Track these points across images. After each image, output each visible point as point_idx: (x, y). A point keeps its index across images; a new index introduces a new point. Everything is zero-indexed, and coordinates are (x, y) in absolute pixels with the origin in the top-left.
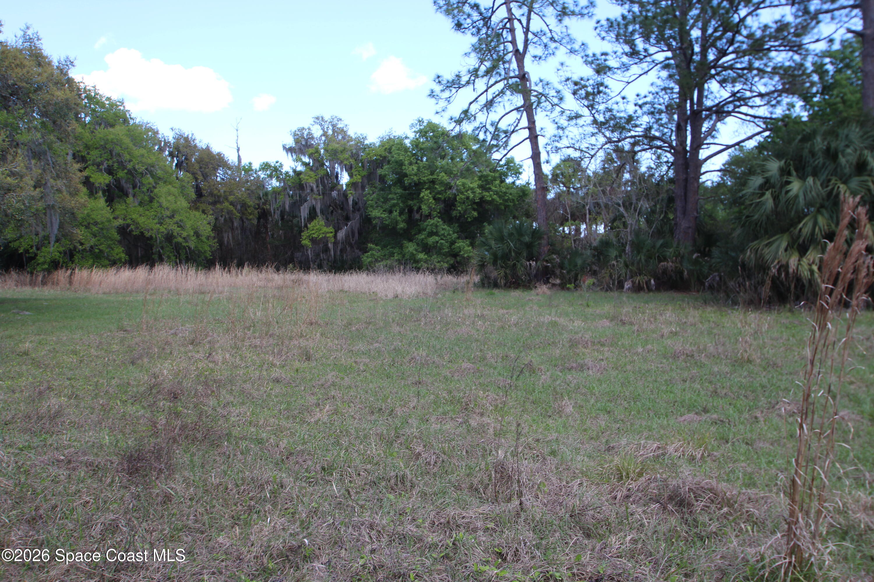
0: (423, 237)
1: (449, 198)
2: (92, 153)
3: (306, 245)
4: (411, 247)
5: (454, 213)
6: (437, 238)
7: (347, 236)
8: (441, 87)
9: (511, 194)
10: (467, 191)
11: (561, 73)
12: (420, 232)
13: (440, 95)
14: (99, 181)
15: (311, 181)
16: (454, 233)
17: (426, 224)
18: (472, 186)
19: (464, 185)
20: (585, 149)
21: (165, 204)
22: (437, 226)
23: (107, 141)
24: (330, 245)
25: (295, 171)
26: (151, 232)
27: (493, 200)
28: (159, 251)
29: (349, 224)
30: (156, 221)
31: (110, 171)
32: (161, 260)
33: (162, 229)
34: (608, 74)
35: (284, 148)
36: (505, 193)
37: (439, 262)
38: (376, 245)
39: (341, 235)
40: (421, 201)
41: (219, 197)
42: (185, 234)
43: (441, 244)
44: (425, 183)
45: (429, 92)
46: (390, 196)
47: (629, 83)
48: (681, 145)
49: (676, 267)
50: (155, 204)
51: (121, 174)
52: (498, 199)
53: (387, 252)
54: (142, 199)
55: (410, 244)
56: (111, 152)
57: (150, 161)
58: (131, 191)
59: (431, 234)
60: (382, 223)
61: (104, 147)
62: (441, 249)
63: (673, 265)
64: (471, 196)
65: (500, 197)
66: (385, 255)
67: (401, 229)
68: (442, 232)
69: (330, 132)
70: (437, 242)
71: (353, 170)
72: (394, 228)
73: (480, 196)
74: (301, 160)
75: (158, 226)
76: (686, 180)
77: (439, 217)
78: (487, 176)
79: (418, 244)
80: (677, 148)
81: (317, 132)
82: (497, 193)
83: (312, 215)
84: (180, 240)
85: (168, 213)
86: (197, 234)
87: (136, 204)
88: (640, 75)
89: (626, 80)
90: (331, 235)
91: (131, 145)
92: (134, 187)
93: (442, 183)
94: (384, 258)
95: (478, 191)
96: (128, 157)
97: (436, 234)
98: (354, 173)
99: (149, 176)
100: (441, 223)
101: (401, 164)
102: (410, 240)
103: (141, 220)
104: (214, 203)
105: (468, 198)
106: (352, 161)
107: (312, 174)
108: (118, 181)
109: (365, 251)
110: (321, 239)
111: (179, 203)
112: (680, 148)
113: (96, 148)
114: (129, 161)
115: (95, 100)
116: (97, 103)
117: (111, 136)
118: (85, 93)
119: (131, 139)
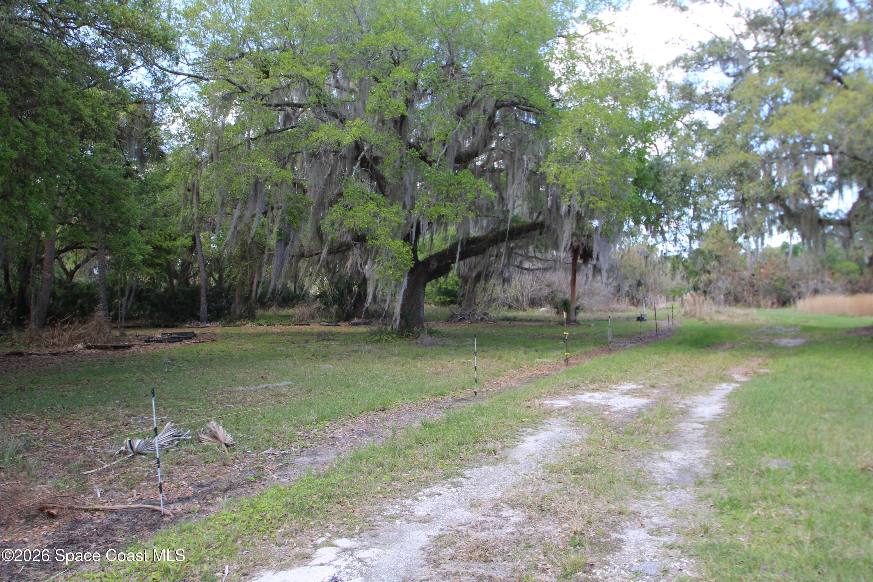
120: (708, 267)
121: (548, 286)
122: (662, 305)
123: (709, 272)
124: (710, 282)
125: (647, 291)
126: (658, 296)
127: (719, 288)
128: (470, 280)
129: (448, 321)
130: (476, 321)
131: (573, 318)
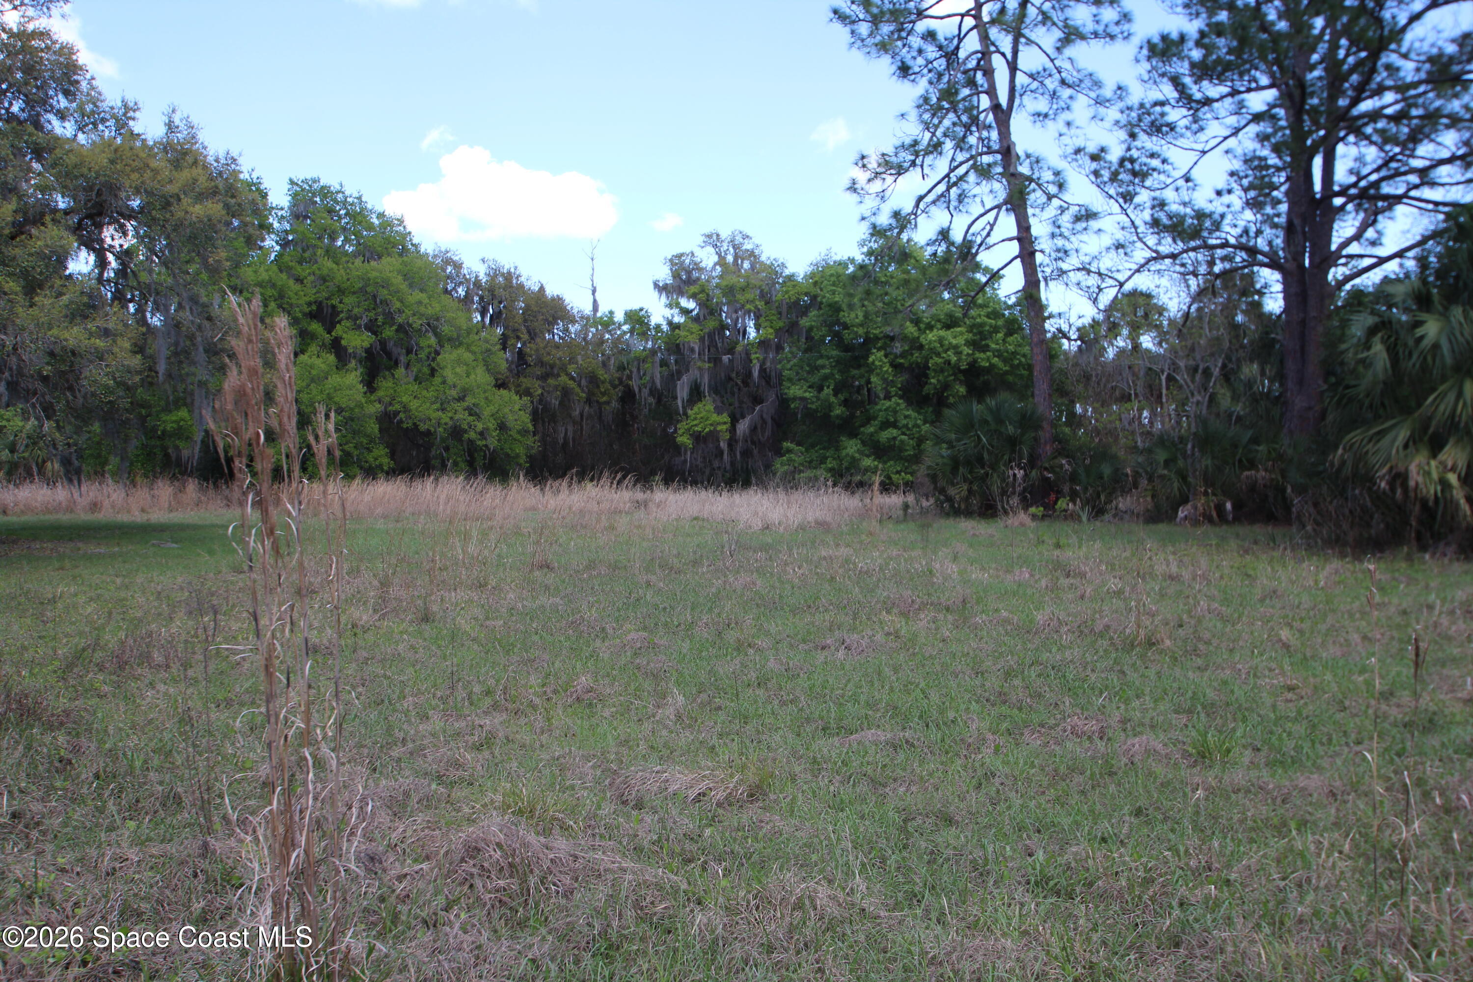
0: (872, 429)
1: (917, 364)
2: (346, 300)
3: (683, 444)
4: (851, 447)
5: (927, 389)
6: (894, 432)
7: (753, 429)
8: (868, 175)
9: (1024, 356)
10: (946, 351)
11: (1065, 140)
12: (868, 420)
13: (867, 187)
14: (353, 344)
15: (692, 339)
16: (925, 422)
17: (878, 407)
18: (954, 342)
19: (941, 340)
20: (1106, 272)
21: (451, 378)
22: (895, 412)
23: (367, 281)
24: (723, 445)
25: (670, 323)
26: (428, 423)
27: (992, 366)
28: (441, 454)
29: (757, 408)
30: (438, 405)
31: (372, 327)
32: (443, 468)
33: (445, 418)
34: (1169, 138)
35: (656, 285)
36: (1014, 353)
37: (898, 472)
38: (798, 444)
39: (743, 426)
40: (871, 370)
41: (552, 367)
42: (480, 426)
43: (902, 441)
44: (877, 339)
45: (848, 183)
46: (820, 362)
47: (1204, 152)
48: (1294, 259)
49: (1272, 480)
50: (437, 380)
51: (389, 332)
52: (1001, 365)
53: (814, 456)
54: (420, 371)
55: (852, 442)
56: (375, 297)
57: (430, 311)
58: (403, 359)
59: (886, 425)
60: (806, 407)
61: (363, 291)
62: (901, 450)
63: (1268, 475)
64: (954, 359)
65: (1005, 361)
66: (810, 462)
67: (838, 416)
68: (905, 422)
69: (730, 258)
70: (895, 438)
71: (762, 319)
72: (827, 416)
73: (970, 359)
74: (678, 305)
75: (440, 413)
76: (1303, 323)
77: (901, 397)
78: (982, 325)
79: (864, 443)
80: (1287, 266)
81: (708, 258)
82: (999, 354)
83: (696, 394)
84: (472, 435)
85: (454, 393)
86: (502, 427)
87: (411, 380)
88: (1226, 138)
89: (1200, 147)
90: (724, 427)
91: (404, 287)
92: (409, 351)
93: (905, 338)
94: (810, 465)
95: (967, 350)
96: (398, 305)
97: (894, 425)
98: (763, 325)
99: (430, 334)
100: (903, 406)
101: (836, 308)
102: (853, 434)
103: (414, 405)
104: (544, 377)
105: (949, 362)
106: (760, 304)
107: (695, 327)
108: (383, 343)
109: (779, 453)
110: (707, 434)
111: (473, 376)
112: (1291, 266)
113: (354, 293)
114: (400, 311)
115: (360, 218)
116: (360, 223)
117: (374, 274)
118: (346, 208)
119: (406, 277)
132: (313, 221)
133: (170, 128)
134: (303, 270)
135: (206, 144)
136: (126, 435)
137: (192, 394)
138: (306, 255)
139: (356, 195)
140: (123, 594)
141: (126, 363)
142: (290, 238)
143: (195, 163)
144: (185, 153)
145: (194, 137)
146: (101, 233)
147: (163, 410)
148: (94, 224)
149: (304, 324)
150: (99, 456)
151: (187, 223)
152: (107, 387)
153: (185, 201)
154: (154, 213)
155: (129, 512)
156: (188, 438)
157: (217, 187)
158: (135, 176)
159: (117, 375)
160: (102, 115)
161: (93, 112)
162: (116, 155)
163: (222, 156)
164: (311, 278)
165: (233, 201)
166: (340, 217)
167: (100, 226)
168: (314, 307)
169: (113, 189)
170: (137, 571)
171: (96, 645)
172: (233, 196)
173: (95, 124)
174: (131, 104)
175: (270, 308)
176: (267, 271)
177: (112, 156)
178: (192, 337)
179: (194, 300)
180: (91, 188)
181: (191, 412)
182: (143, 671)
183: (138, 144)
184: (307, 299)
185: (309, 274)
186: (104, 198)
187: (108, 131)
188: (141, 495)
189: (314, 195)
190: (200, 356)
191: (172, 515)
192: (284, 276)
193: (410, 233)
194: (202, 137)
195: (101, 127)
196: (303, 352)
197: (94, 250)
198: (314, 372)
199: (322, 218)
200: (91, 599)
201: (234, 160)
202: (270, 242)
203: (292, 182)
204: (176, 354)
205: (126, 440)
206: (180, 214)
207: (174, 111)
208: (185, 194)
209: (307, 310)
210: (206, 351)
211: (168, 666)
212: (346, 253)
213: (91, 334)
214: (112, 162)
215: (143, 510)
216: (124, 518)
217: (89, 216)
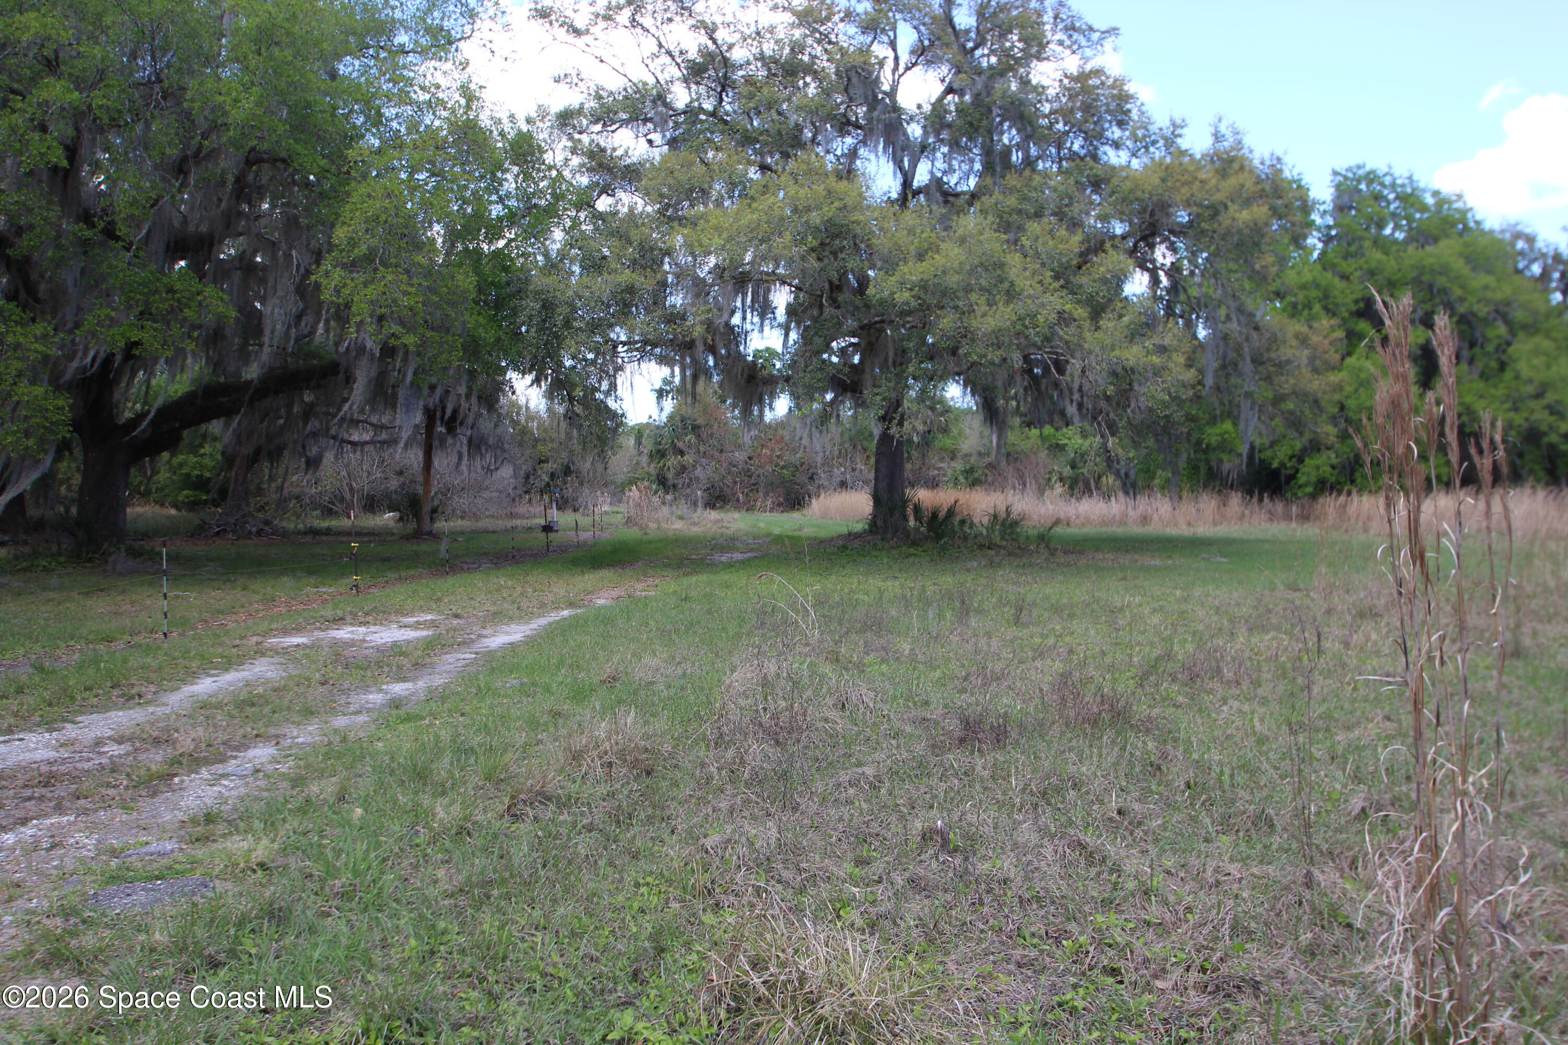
21: (1526, 372)
23: (1421, 269)
30: (1509, 405)
31: (1429, 321)
32: (1517, 477)
42: (1563, 426)
50: (1508, 375)
54: (1486, 366)
56: (1431, 287)
57: (1499, 296)
58: (1466, 354)
61: (1419, 280)
75: (1512, 413)
84: (1554, 438)
85: (1530, 389)
87: (1476, 377)
91: (1466, 271)
92: (1473, 345)
96: (1460, 292)
99: (1499, 322)
103: (1479, 405)
113: (1406, 285)
114: (1462, 300)
115: (1411, 200)
116: (1412, 205)
117: (1430, 261)
118: (1395, 191)
119: (1468, 259)
120: (680, 445)
121: (400, 473)
122: (604, 506)
123: (682, 453)
124: (684, 468)
125: (581, 484)
126: (599, 493)
127: (697, 479)
128: (238, 460)
129: (192, 535)
130: (249, 535)
131: (426, 526)
132: (1358, 210)
133: (1217, 138)
134: (1349, 266)
135: (1252, 147)
136: (1177, 450)
137: (1238, 406)
138: (1353, 249)
139: (1406, 174)
140: (1183, 607)
141: (1180, 378)
142: (1333, 233)
143: (1242, 168)
144: (1231, 161)
145: (1240, 143)
146: (1153, 253)
147: (1208, 423)
148: (1147, 245)
149: (1351, 325)
150: (1148, 471)
151: (1234, 231)
152: (1163, 402)
153: (1233, 208)
154: (1203, 224)
155: (1176, 525)
156: (1231, 451)
157: (1263, 190)
158: (1185, 190)
159: (1172, 390)
160: (1153, 137)
161: (1144, 136)
162: (1167, 173)
163: (1267, 156)
164: (1359, 273)
165: (1280, 202)
166: (1389, 203)
167: (1152, 246)
168: (1362, 305)
169: (1164, 207)
170: (1193, 584)
171: (1168, 656)
172: (1280, 197)
173: (1146, 148)
174: (1179, 122)
175: (1314, 310)
176: (1310, 271)
177: (1163, 175)
178: (1238, 349)
179: (1240, 310)
180: (1144, 210)
181: (1235, 424)
182: (1214, 685)
183: (1187, 159)
184: (1354, 296)
185: (1356, 270)
186: (1156, 218)
187: (1158, 153)
188: (1188, 509)
189: (1359, 181)
190: (1247, 366)
191: (1218, 528)
192: (1329, 275)
193: (1471, 209)
194: (1247, 141)
195: (1152, 149)
196: (1349, 354)
197: (1148, 270)
198: (1363, 376)
199: (1369, 206)
200: (1155, 610)
201: (1279, 159)
202: (1314, 241)
203: (1335, 173)
204: (1224, 367)
205: (1177, 454)
206: (1227, 222)
207: (1220, 121)
208: (1232, 201)
209: (1354, 308)
210: (1254, 361)
211: (1238, 683)
212: (1396, 242)
213: (1148, 352)
214: (1163, 180)
215: (1189, 524)
216: (1171, 531)
217: (1143, 238)
